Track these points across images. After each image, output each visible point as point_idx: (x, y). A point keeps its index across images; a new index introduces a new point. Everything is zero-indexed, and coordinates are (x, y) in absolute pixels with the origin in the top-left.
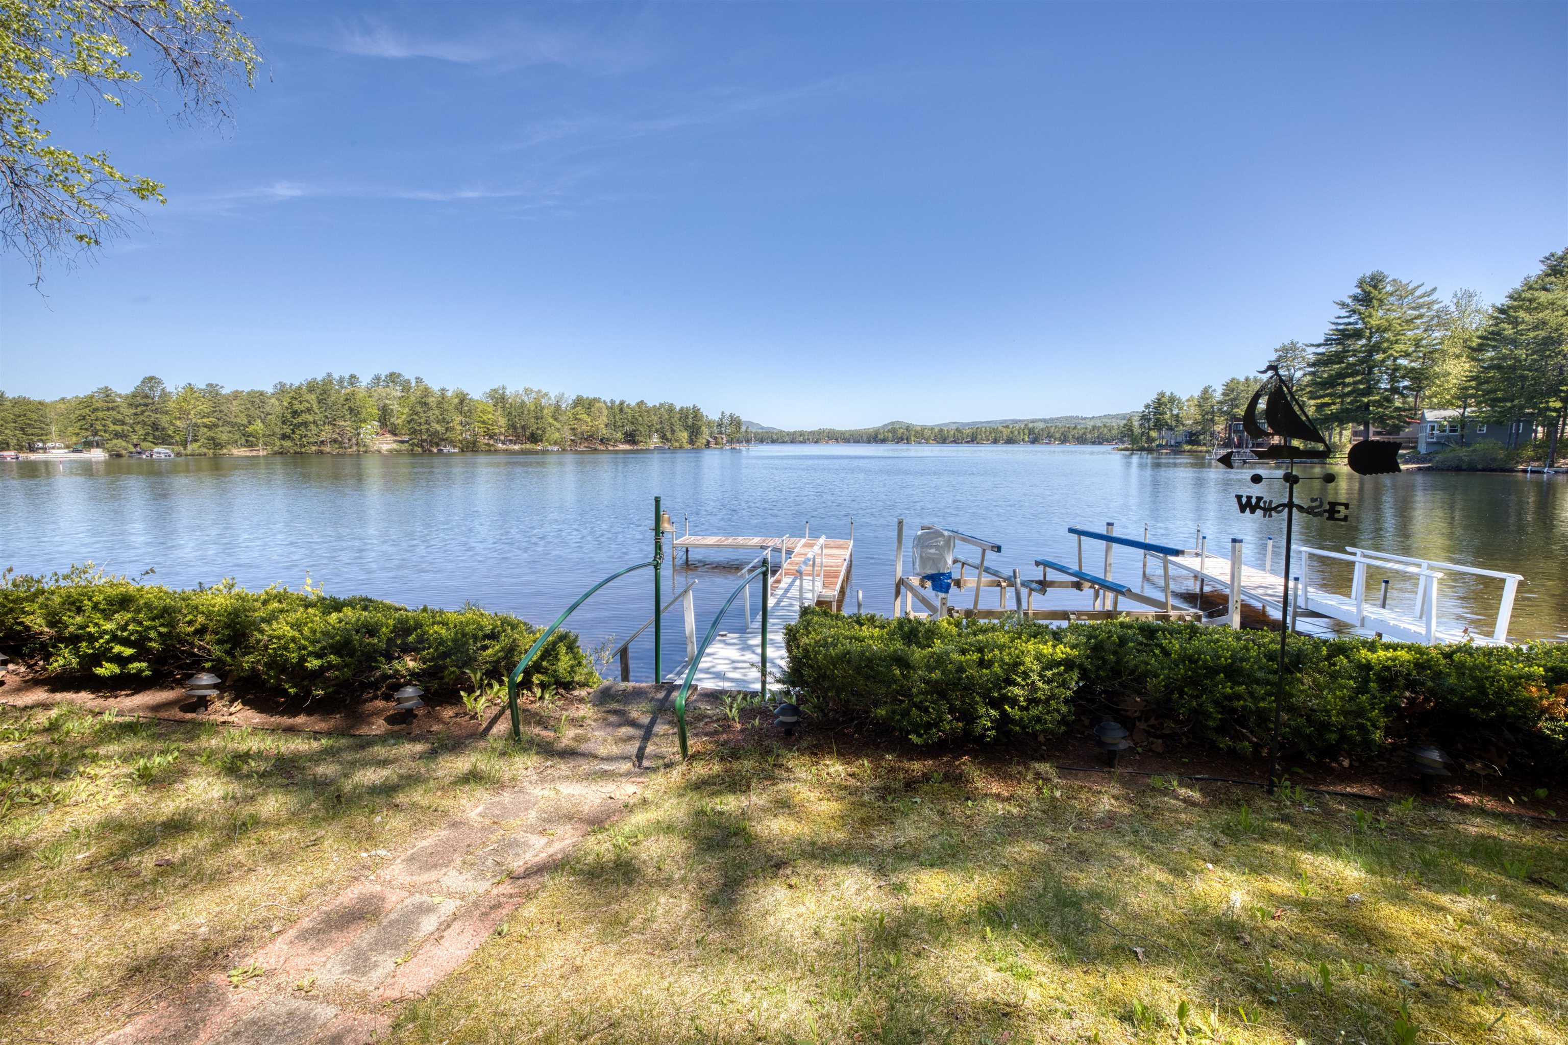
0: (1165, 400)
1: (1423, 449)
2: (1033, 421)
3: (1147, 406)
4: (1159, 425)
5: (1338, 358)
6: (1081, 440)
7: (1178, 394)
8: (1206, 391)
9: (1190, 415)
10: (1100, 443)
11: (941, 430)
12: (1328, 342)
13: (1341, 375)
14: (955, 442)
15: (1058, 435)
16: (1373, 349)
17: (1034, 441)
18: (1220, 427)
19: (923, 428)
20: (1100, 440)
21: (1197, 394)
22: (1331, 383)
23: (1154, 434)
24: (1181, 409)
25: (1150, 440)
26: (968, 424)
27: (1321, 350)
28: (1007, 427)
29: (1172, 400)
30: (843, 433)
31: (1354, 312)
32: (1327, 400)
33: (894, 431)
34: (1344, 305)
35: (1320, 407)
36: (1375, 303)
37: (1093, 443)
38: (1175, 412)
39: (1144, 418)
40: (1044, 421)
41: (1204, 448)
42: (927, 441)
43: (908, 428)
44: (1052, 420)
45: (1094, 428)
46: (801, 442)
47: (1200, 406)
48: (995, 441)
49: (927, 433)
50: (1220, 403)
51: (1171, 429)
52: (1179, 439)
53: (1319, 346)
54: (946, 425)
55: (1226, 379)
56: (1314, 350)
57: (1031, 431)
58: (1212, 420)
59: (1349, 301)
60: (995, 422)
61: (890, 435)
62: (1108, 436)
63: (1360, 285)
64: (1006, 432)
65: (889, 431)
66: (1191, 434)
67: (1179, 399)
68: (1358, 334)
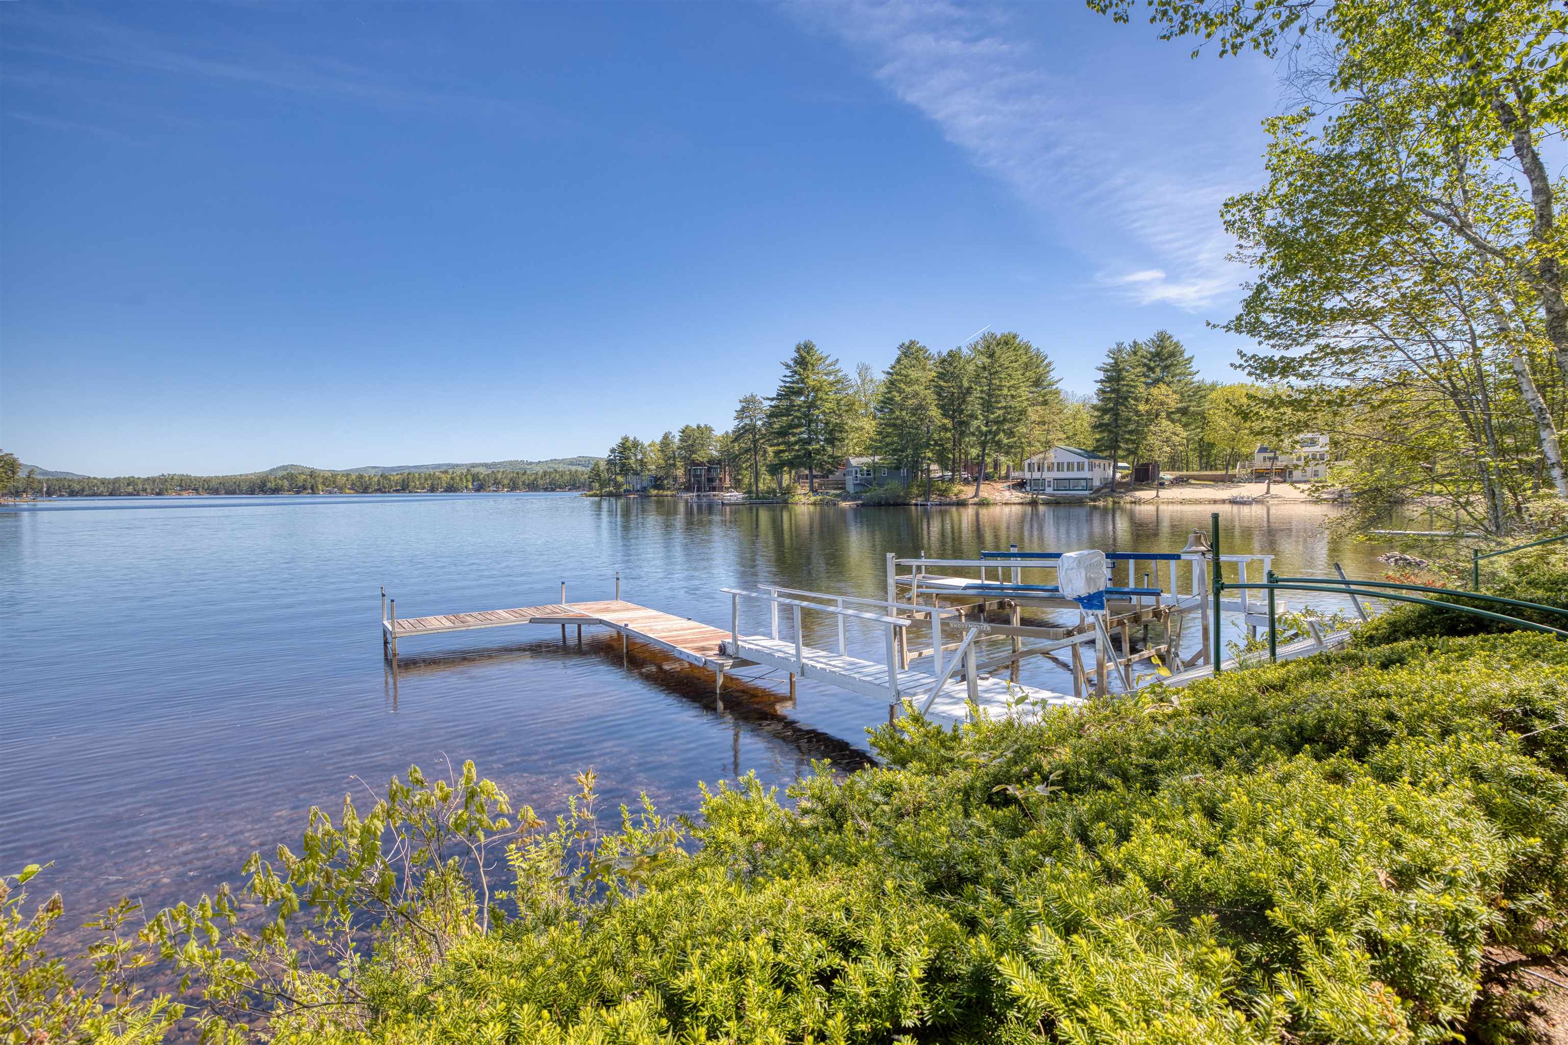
0: (629, 444)
1: (850, 488)
2: (474, 466)
3: (613, 451)
4: (625, 470)
5: (787, 412)
6: (533, 487)
7: (640, 439)
8: (666, 437)
9: (654, 459)
10: (553, 490)
11: (361, 477)
12: (780, 397)
13: (791, 426)
14: (379, 490)
15: (506, 482)
16: (812, 405)
17: (480, 488)
18: (680, 472)
19: (334, 475)
20: (553, 486)
21: (658, 440)
22: (783, 433)
23: (620, 479)
24: (644, 454)
25: (618, 485)
26: (392, 469)
27: (773, 403)
28: (446, 472)
29: (636, 444)
30: (207, 481)
31: (795, 372)
32: (782, 447)
33: (291, 478)
34: (788, 366)
35: (777, 453)
36: (810, 367)
37: (546, 490)
38: (639, 457)
39: (610, 462)
40: (486, 465)
41: (669, 493)
42: (341, 490)
43: (313, 474)
44: (494, 465)
45: (545, 473)
46: (130, 494)
47: (662, 451)
48: (432, 489)
49: (341, 480)
50: (679, 448)
51: (636, 473)
52: (645, 484)
53: (772, 399)
54: (365, 469)
55: (682, 426)
56: (768, 403)
57: (475, 478)
58: (674, 465)
59: (791, 363)
60: (427, 467)
61: (286, 483)
62: (560, 481)
63: (798, 350)
64: (445, 478)
65: (283, 478)
66: (656, 479)
67: (642, 444)
68: (799, 393)
